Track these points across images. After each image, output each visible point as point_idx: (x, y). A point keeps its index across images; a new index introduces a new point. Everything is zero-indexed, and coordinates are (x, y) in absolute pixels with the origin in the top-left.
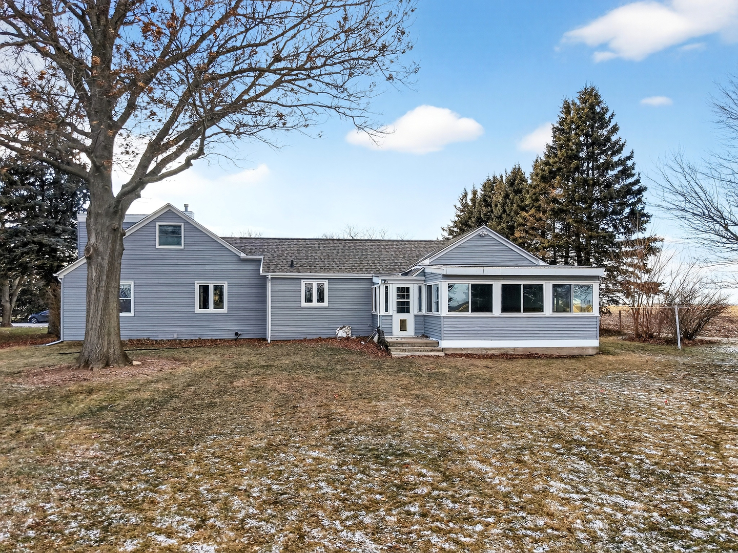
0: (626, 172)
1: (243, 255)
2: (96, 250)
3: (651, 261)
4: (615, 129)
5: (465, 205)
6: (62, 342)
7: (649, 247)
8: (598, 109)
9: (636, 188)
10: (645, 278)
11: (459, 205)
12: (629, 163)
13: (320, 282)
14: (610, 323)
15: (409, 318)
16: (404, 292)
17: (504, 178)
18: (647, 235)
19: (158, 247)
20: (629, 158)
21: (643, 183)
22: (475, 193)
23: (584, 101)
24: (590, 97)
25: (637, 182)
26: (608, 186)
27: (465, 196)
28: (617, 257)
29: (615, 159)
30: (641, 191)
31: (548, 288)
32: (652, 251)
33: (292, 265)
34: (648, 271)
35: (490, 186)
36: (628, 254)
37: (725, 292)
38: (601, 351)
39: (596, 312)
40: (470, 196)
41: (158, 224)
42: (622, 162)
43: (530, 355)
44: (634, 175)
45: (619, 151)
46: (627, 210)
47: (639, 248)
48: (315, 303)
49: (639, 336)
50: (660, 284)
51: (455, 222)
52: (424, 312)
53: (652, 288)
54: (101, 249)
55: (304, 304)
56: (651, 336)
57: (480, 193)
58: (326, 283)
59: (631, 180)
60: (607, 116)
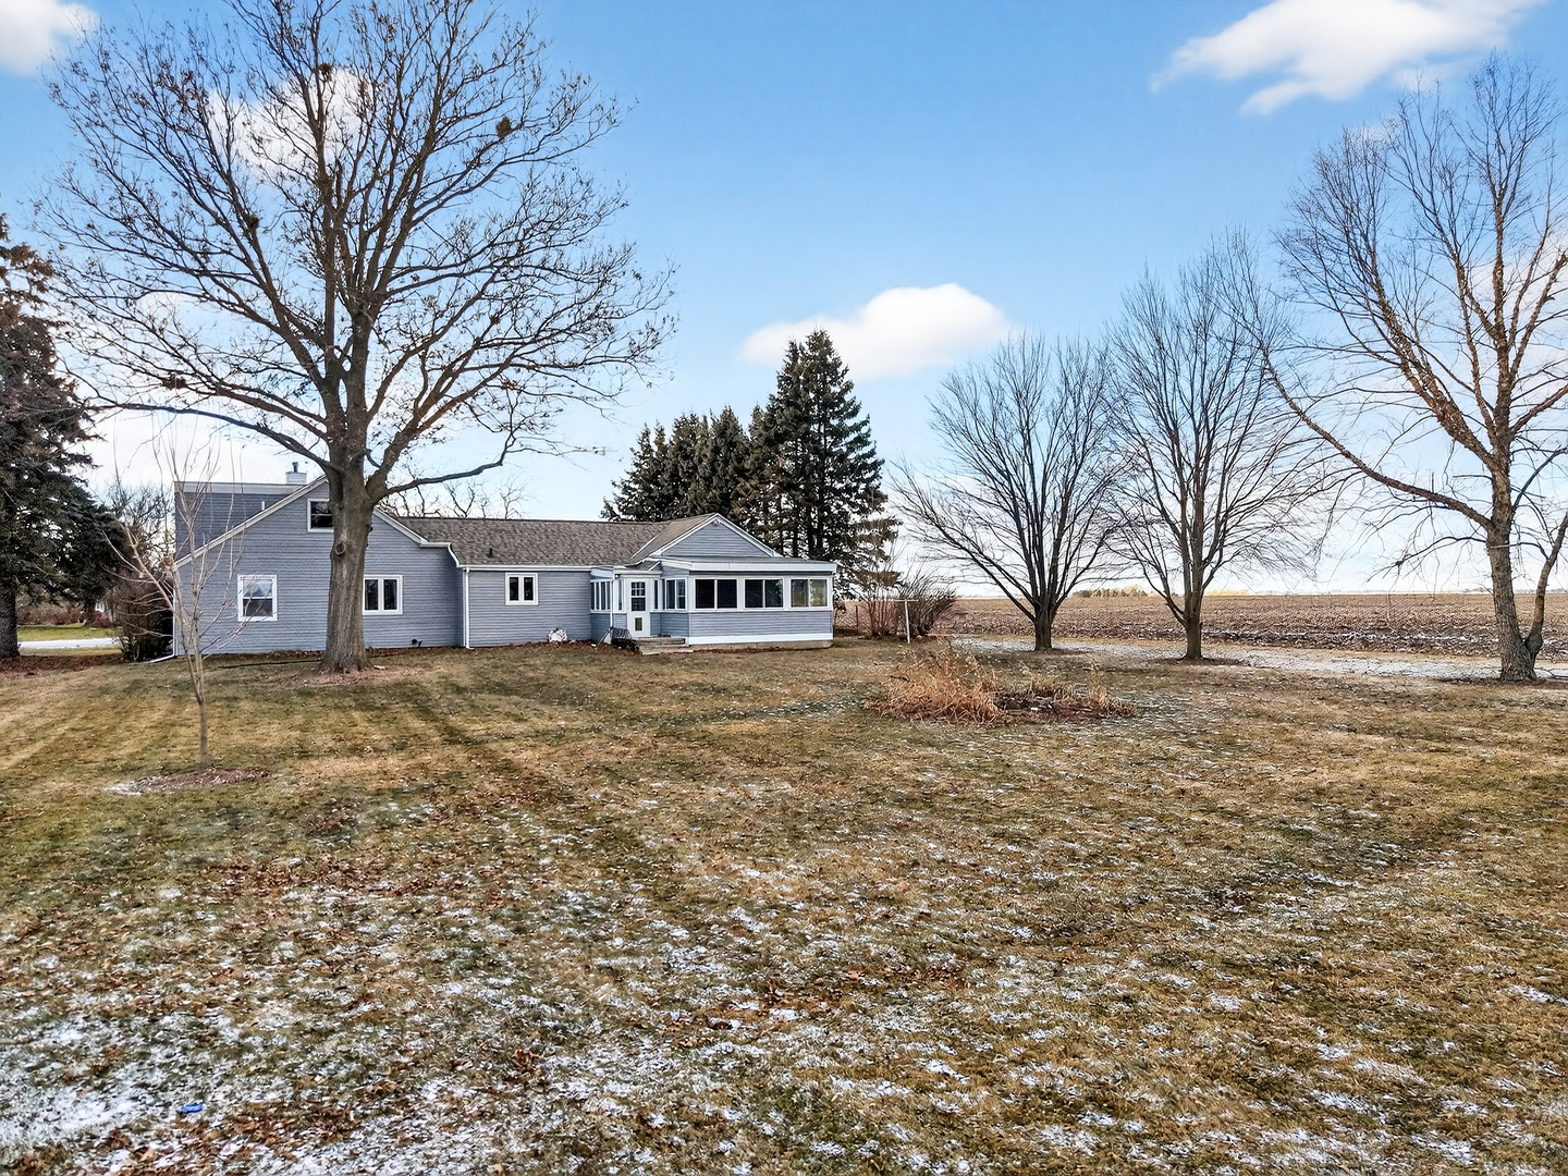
0: (861, 441)
1: (423, 542)
2: (349, 546)
3: (887, 546)
4: (849, 387)
5: (648, 449)
6: (175, 657)
7: (886, 531)
8: (830, 360)
9: (870, 461)
10: (882, 567)
11: (638, 448)
12: (864, 430)
13: (528, 575)
14: (846, 621)
15: (645, 616)
16: (638, 588)
17: (710, 423)
18: (884, 516)
19: (310, 530)
20: (865, 423)
21: (878, 456)
22: (661, 433)
23: (813, 348)
24: (820, 343)
25: (872, 453)
26: (842, 457)
27: (646, 434)
28: (851, 543)
29: (849, 423)
30: (875, 465)
31: (786, 585)
32: (890, 536)
33: (490, 555)
34: (886, 558)
35: (686, 428)
36: (862, 539)
37: (952, 587)
38: (834, 644)
39: (830, 606)
40: (653, 437)
41: (310, 500)
42: (857, 428)
43: (773, 649)
44: (869, 443)
45: (854, 413)
46: (863, 486)
47: (875, 532)
48: (521, 600)
49: (875, 634)
50: (899, 574)
51: (634, 474)
52: (660, 610)
53: (890, 579)
54: (354, 547)
55: (509, 602)
56: (887, 633)
57: (669, 436)
58: (535, 577)
59: (866, 450)
60: (840, 370)
